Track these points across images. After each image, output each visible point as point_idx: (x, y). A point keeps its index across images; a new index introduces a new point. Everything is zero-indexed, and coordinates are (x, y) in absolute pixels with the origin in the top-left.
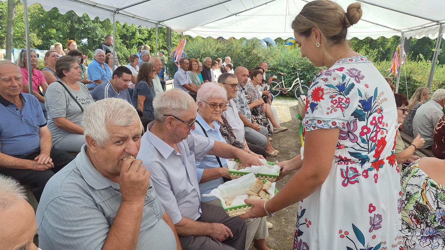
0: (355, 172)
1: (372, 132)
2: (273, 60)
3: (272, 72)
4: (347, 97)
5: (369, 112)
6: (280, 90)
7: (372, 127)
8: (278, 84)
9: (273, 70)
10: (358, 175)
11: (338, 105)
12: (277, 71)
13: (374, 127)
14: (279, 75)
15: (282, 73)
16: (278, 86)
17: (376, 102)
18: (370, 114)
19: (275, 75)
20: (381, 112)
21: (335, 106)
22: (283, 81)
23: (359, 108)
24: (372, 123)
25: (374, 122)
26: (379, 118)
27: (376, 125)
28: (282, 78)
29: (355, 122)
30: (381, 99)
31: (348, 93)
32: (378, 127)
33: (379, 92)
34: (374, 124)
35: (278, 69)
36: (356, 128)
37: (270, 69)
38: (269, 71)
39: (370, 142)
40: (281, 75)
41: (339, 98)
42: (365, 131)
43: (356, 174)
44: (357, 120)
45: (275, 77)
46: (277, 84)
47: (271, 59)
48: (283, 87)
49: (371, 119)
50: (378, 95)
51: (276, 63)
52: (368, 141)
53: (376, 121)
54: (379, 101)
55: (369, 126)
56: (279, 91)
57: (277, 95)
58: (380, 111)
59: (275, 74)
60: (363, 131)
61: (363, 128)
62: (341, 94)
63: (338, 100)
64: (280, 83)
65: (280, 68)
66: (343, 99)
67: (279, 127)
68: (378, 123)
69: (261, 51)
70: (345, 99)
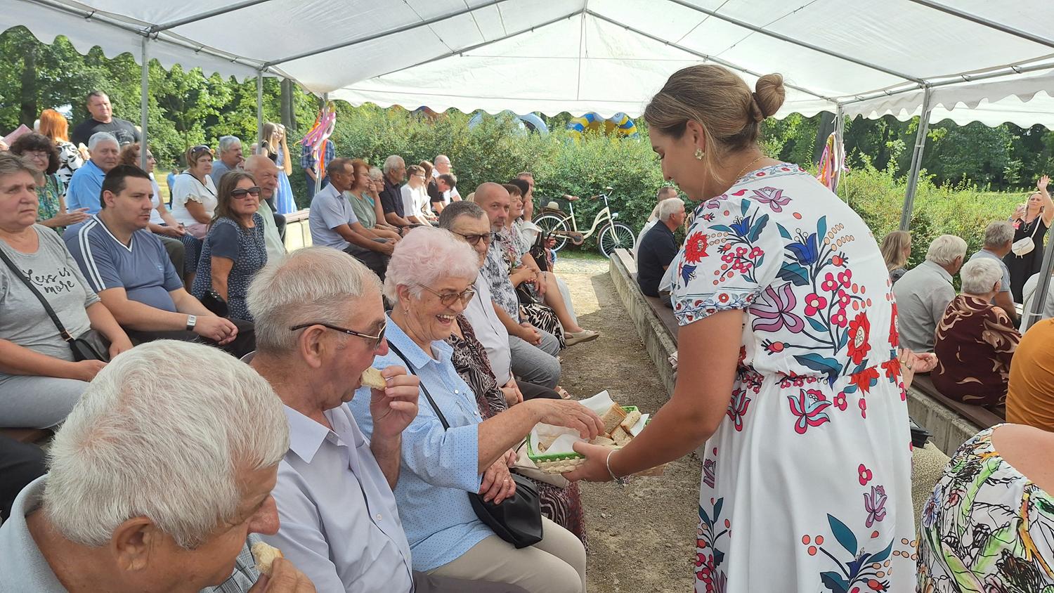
0: (818, 400)
1: (832, 306)
2: (547, 166)
3: (547, 192)
4: (754, 245)
5: (814, 266)
6: (566, 237)
7: (828, 295)
8: (561, 222)
9: (550, 188)
10: (826, 406)
11: (735, 264)
12: (557, 190)
13: (834, 295)
14: (563, 202)
15: (570, 197)
16: (562, 225)
17: (825, 244)
18: (818, 269)
19: (554, 200)
20: (844, 263)
21: (730, 265)
22: (572, 214)
23: (790, 261)
24: (825, 287)
25: (830, 284)
26: (841, 276)
27: (835, 289)
28: (569, 207)
29: (787, 288)
30: (838, 236)
31: (755, 238)
32: (842, 294)
33: (830, 225)
34: (830, 288)
35: (558, 187)
36: (793, 301)
37: (541, 187)
38: (540, 190)
39: (833, 327)
40: (568, 200)
41: (738, 249)
42: (815, 303)
43: (822, 402)
44: (792, 285)
45: (553, 205)
46: (559, 222)
47: (543, 162)
48: (573, 230)
49: (820, 278)
50: (828, 229)
51: (553, 172)
52: (828, 325)
53: (835, 283)
54: (833, 241)
55: (820, 293)
56: (564, 239)
57: (559, 248)
58: (841, 260)
59: (552, 198)
60: (809, 305)
61: (809, 298)
62: (742, 241)
63: (736, 253)
64: (565, 219)
65: (564, 184)
66: (745, 251)
67: (578, 331)
68: (841, 285)
69: (516, 143)
70: (750, 251)
